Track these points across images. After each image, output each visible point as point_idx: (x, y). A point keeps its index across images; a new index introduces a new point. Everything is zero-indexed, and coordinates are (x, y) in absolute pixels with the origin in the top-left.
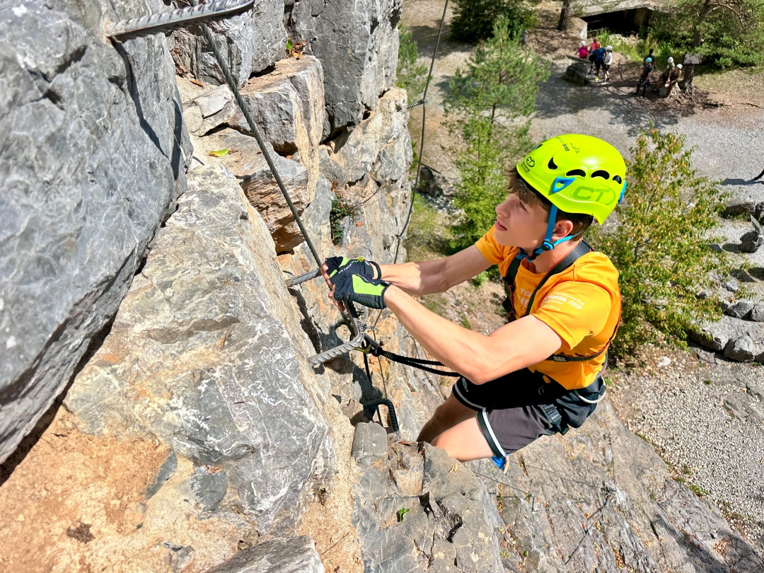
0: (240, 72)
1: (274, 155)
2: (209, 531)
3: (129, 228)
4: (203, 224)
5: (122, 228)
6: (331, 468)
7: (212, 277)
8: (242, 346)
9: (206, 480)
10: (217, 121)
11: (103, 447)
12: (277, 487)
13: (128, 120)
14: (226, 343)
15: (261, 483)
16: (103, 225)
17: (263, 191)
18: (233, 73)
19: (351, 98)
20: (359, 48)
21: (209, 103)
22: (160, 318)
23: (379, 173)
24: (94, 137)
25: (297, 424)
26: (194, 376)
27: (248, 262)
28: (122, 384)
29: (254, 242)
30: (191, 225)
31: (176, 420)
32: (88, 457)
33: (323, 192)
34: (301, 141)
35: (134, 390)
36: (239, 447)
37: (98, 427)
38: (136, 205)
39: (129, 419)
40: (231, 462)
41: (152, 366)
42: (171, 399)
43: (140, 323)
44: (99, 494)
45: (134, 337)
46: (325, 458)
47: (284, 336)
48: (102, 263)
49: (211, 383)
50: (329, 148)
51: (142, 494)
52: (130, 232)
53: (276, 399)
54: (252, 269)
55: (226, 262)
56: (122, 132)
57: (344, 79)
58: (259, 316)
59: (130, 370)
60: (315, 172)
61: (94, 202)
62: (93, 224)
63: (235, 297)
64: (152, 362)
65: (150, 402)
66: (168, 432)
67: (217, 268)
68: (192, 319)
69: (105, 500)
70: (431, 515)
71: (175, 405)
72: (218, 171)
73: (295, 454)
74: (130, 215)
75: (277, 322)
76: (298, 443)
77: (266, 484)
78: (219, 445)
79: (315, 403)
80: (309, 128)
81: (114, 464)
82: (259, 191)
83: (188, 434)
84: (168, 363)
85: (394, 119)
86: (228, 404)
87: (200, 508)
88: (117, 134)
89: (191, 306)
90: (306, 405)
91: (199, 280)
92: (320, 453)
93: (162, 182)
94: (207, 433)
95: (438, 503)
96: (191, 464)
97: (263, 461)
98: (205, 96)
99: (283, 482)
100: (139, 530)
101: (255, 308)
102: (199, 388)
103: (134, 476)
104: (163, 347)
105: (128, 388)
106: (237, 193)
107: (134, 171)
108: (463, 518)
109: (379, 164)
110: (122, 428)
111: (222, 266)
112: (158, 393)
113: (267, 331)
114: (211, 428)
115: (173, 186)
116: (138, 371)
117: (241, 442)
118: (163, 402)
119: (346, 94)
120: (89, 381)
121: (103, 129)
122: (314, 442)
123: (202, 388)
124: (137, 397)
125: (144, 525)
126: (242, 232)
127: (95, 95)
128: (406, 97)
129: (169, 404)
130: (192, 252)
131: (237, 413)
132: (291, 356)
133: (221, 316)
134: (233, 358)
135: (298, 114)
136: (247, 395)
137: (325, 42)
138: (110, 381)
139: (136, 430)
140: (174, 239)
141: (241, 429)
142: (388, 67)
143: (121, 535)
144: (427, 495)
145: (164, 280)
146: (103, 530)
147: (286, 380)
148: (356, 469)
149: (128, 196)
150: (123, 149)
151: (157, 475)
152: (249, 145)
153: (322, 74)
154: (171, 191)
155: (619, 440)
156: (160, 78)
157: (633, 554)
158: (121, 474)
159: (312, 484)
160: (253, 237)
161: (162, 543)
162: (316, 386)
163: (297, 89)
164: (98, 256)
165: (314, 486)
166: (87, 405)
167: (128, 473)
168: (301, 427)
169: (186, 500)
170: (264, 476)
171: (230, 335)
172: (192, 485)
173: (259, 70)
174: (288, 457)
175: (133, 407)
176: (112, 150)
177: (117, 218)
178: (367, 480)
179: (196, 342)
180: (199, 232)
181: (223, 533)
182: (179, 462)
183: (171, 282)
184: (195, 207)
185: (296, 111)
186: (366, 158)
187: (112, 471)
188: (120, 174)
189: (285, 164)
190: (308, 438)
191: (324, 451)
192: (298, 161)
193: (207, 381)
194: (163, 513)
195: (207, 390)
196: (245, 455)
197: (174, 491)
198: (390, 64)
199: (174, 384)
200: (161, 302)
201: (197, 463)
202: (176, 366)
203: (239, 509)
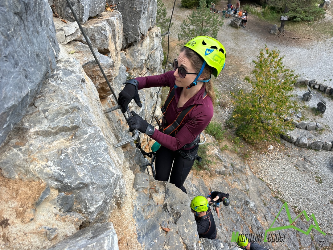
0: (84, 17)
1: (98, 54)
2: (66, 221)
3: (25, 83)
4: (64, 84)
5: (21, 83)
6: (123, 193)
7: (67, 107)
8: (81, 139)
9: (64, 199)
10: (72, 38)
11: (15, 184)
12: (97, 201)
13: (25, 33)
14: (74, 137)
15: (90, 200)
16: (12, 81)
17: (93, 70)
18: (80, 17)
19: (135, 30)
20: (139, 8)
21: (68, 30)
22: (43, 126)
23: (148, 64)
24: (7, 40)
25: (106, 173)
26: (58, 152)
27: (84, 101)
28: (25, 155)
29: (88, 92)
30: (58, 84)
31: (50, 171)
32: (8, 189)
33: (123, 72)
34: (111, 48)
35: (30, 158)
36: (79, 184)
37: (13, 175)
38: (29, 73)
39: (28, 171)
40: (76, 191)
41: (39, 148)
42: (47, 162)
43: (33, 128)
44: (13, 205)
45: (30, 134)
46: (120, 188)
47: (101, 134)
48: (11, 99)
49: (66, 155)
50: (126, 52)
51: (33, 205)
52: (26, 85)
53: (97, 162)
54: (86, 104)
55: (74, 100)
56: (22, 39)
57: (132, 21)
58: (89, 125)
59: (28, 149)
60: (118, 63)
61: (7, 70)
62: (6, 81)
63: (78, 117)
64: (39, 145)
65: (38, 163)
66: (46, 177)
67: (70, 103)
68: (57, 126)
69: (16, 208)
70: (168, 213)
71: (50, 165)
72: (71, 60)
73: (106, 187)
74: (26, 77)
75: (97, 128)
76: (107, 182)
77: (92, 200)
78: (70, 183)
79: (116, 164)
80: (115, 43)
81: (20, 192)
82: (91, 70)
83: (55, 178)
84: (47, 146)
85: (155, 40)
86: (74, 165)
87: (62, 211)
88: (19, 40)
89: (57, 120)
90: (111, 165)
91: (61, 109)
92: (118, 186)
93: (42, 63)
94: (64, 177)
95: (171, 207)
96: (57, 191)
97: (91, 190)
98: (67, 26)
99: (100, 199)
100: (32, 221)
101: (88, 122)
102: (61, 157)
103: (30, 197)
104: (44, 139)
105: (27, 157)
106: (80, 70)
107: (28, 57)
108: (181, 213)
109: (148, 61)
110: (24, 176)
111: (72, 102)
112: (42, 159)
113: (93, 132)
114: (66, 175)
115: (48, 66)
116: (32, 150)
117: (80, 182)
118: (44, 163)
119: (133, 28)
120: (8, 155)
121: (11, 36)
122: (115, 181)
123: (62, 157)
124: (32, 161)
125: (34, 219)
126: (82, 88)
127: (7, 20)
128: (160, 31)
129: (46, 165)
130: (58, 96)
131: (79, 169)
132: (104, 143)
133: (71, 125)
134: (76, 144)
135: (110, 36)
136: (83, 160)
137: (123, 4)
138: (19, 154)
139: (31, 176)
140: (50, 90)
141: (80, 176)
142: (152, 17)
143: (23, 224)
144: (166, 204)
145: (45, 108)
146: (14, 221)
147: (102, 154)
148: (135, 193)
149: (25, 68)
150: (22, 47)
151: (41, 196)
152: (87, 49)
153: (122, 19)
154: (47, 67)
155: (252, 181)
156: (42, 16)
157: (257, 229)
158: (24, 196)
159: (115, 200)
160: (87, 90)
161: (43, 227)
162: (117, 157)
163: (110, 25)
164: (9, 96)
165: (116, 201)
166: (8, 165)
167: (27, 196)
168: (108, 175)
169: (55, 208)
170: (92, 196)
171: (75, 134)
172: (58, 201)
173: (93, 16)
174: (102, 188)
175: (30, 166)
176: (16, 47)
177: (19, 78)
178: (140, 198)
179: (60, 137)
180: (62, 87)
181: (72, 222)
182: (51, 190)
183: (48, 109)
184: (60, 76)
185: (109, 34)
186: (142, 57)
187: (20, 195)
188: (21, 58)
189: (103, 58)
190: (112, 180)
191: (120, 185)
192: (110, 57)
193: (64, 154)
194: (43, 213)
195: (64, 158)
196: (82, 187)
197: (49, 204)
198: (153, 16)
199: (49, 155)
200: (43, 118)
201: (60, 191)
202: (50, 147)
203: (80, 211)
